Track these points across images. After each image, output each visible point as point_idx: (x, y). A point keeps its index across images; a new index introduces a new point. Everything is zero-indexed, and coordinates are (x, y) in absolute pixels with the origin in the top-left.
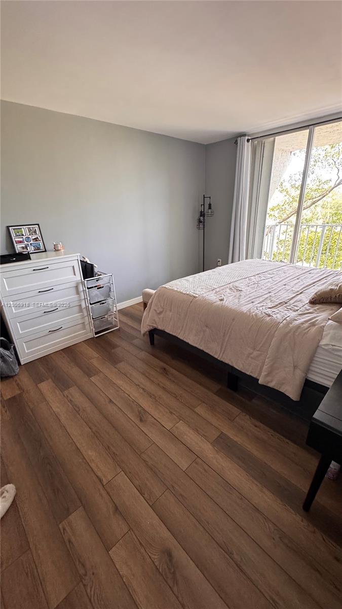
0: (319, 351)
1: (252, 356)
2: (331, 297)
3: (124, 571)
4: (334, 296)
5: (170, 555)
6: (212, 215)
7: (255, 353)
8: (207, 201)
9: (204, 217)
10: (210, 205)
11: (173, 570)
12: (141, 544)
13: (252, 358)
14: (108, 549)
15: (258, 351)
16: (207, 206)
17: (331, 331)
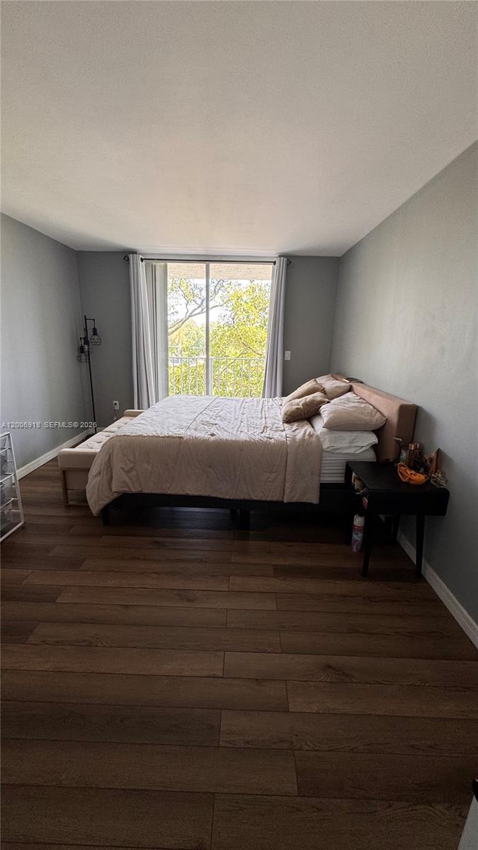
0: (324, 454)
1: (270, 480)
2: (301, 415)
3: (315, 708)
4: (303, 413)
5: (329, 667)
6: (99, 343)
7: (273, 476)
8: (90, 325)
9: (88, 345)
10: (95, 330)
11: (341, 673)
12: (305, 681)
13: (270, 482)
14: (287, 711)
15: (275, 472)
16: (90, 332)
17: (327, 436)
